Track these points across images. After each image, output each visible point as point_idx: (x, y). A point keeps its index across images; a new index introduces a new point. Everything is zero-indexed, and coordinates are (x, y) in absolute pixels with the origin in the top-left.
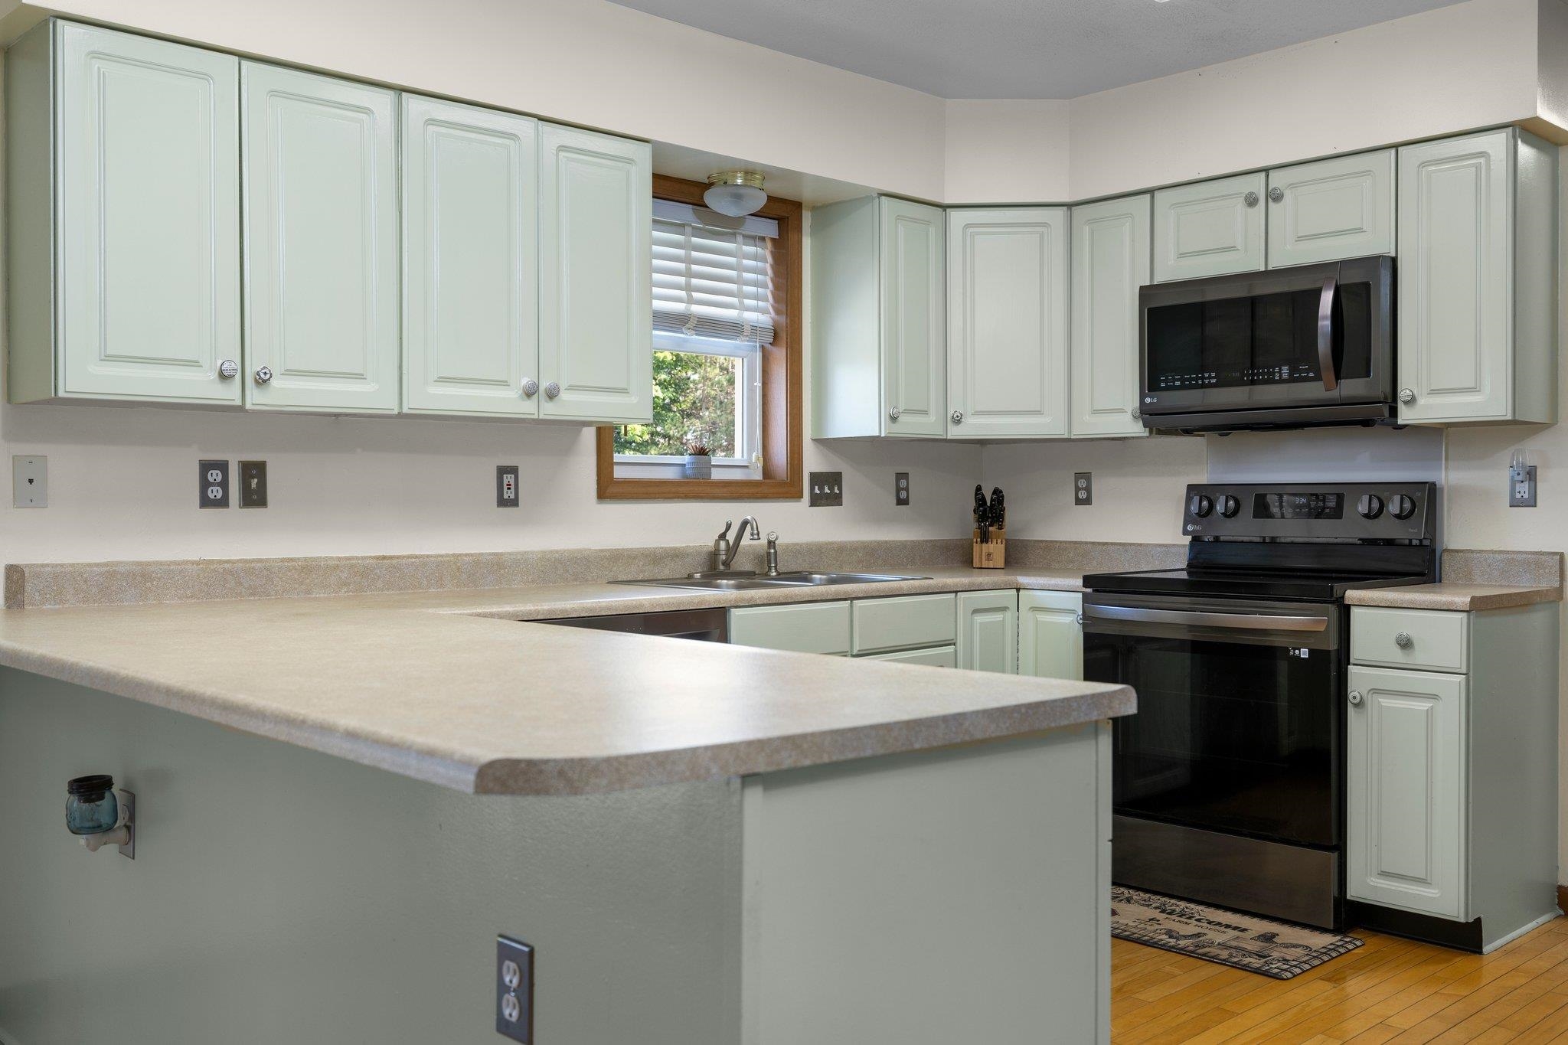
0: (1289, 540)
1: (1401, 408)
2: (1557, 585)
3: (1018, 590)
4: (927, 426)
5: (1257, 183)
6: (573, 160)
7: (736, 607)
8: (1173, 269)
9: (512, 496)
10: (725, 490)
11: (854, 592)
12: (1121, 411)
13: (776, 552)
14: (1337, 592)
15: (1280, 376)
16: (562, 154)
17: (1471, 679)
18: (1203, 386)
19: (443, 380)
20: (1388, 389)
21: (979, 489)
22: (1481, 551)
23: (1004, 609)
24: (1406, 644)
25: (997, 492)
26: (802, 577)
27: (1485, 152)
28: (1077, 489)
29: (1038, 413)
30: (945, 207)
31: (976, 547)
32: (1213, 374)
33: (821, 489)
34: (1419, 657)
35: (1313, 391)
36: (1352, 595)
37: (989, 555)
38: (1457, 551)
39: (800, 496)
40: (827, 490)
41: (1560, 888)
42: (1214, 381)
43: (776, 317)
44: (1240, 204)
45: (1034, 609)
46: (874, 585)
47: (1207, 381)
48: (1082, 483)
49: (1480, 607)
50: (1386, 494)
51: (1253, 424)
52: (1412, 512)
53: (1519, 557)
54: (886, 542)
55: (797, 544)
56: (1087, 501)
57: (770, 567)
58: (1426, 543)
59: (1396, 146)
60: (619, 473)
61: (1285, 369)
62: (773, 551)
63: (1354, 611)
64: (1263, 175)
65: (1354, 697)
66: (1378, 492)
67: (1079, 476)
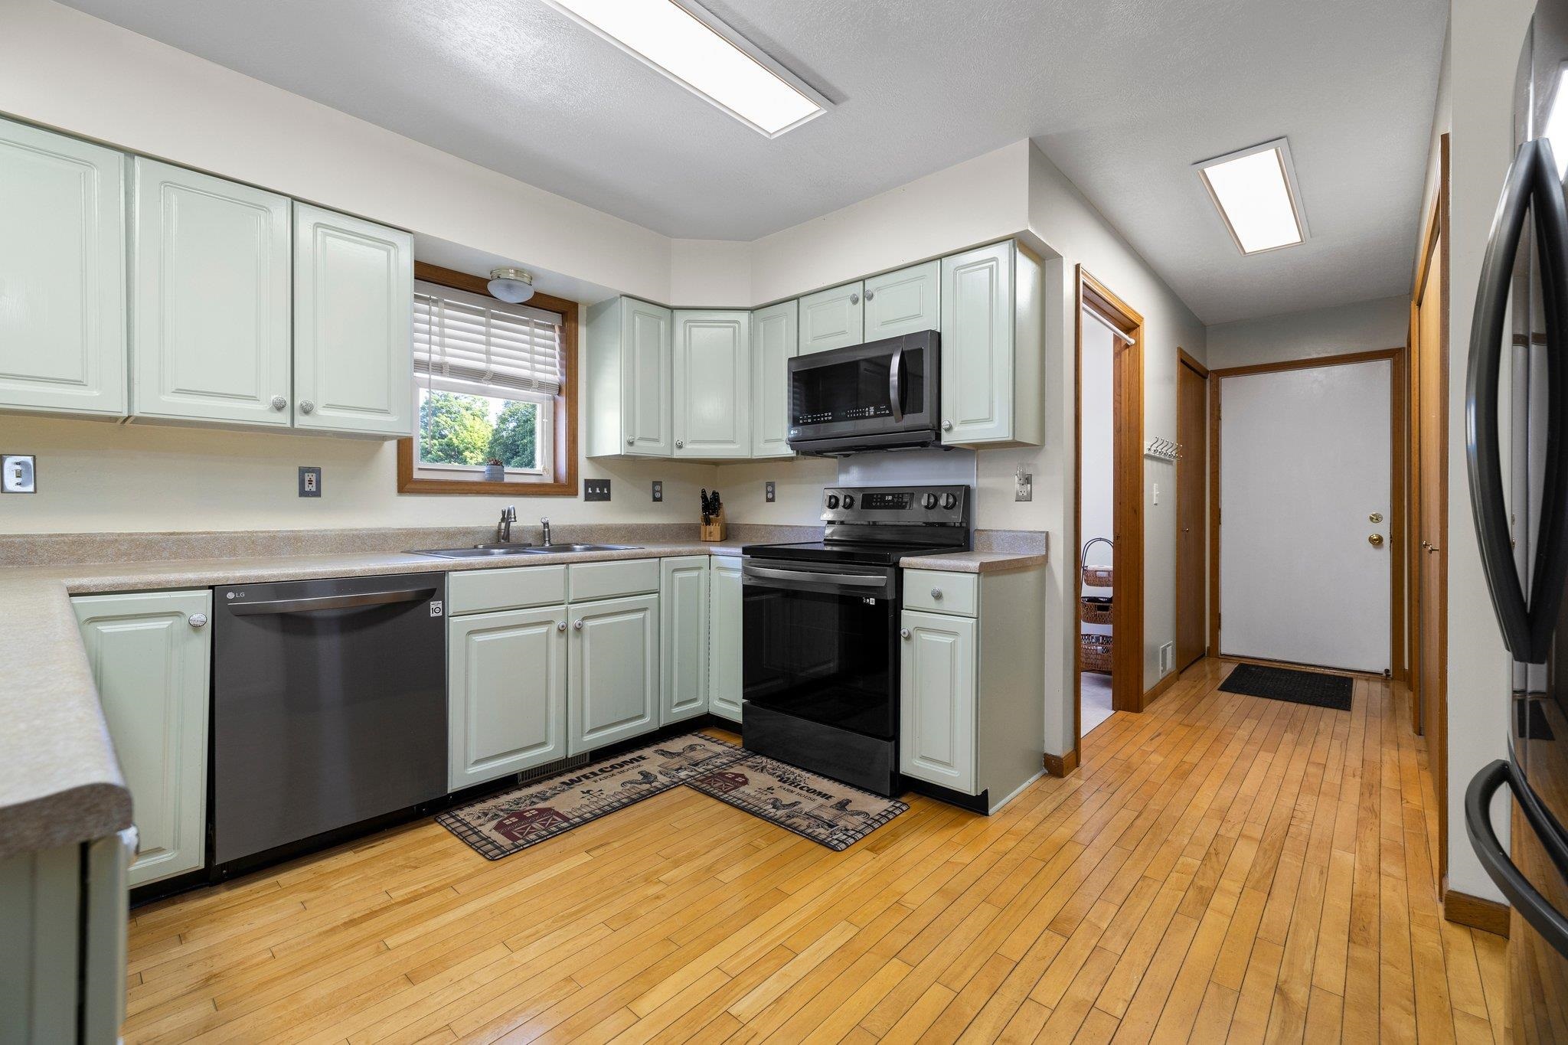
0: (884, 523)
1: (943, 433)
2: (1044, 553)
3: (710, 555)
4: (659, 449)
5: (857, 289)
6: (330, 235)
7: (454, 571)
8: (812, 346)
9: (314, 489)
10: (511, 489)
11: (570, 558)
12: (780, 440)
13: (549, 531)
14: (893, 558)
15: (869, 414)
16: (319, 230)
17: (980, 621)
18: (825, 421)
19: (179, 391)
20: (935, 422)
21: (704, 492)
22: (997, 531)
23: (699, 568)
24: (938, 596)
25: (714, 493)
26: (567, 548)
27: (995, 258)
28: (767, 492)
29: (733, 442)
30: (672, 309)
31: (703, 528)
32: (830, 414)
33: (594, 490)
34: (946, 605)
35: (890, 423)
36: (904, 561)
37: (711, 533)
38: (983, 530)
39: (575, 494)
40: (598, 491)
41: (1046, 754)
42: (831, 418)
43: (561, 377)
44: (849, 303)
45: (719, 568)
46: (613, 552)
47: (826, 418)
48: (770, 489)
49: (987, 570)
50: (939, 493)
51: (856, 446)
52: (954, 504)
53: (1020, 534)
54: (643, 525)
55: (573, 525)
56: (772, 500)
57: (545, 541)
58: (964, 525)
59: (940, 258)
60: (417, 475)
61: (872, 409)
62: (547, 530)
63: (906, 572)
64: (862, 283)
65: (904, 633)
66: (934, 491)
67: (769, 484)
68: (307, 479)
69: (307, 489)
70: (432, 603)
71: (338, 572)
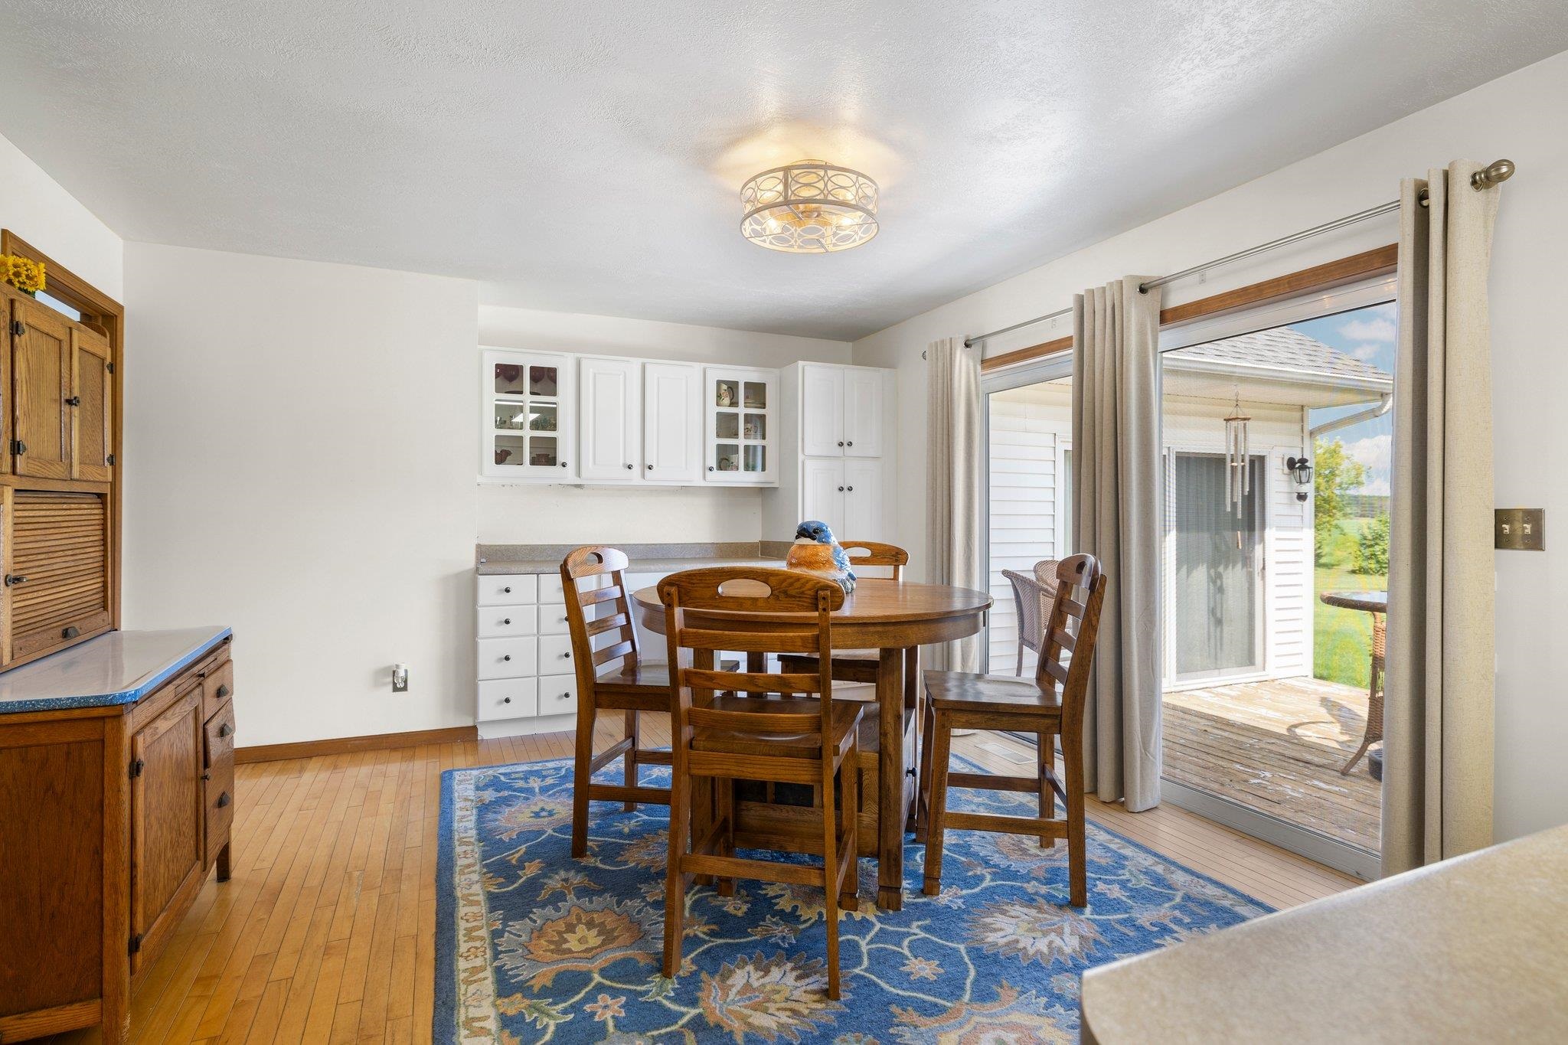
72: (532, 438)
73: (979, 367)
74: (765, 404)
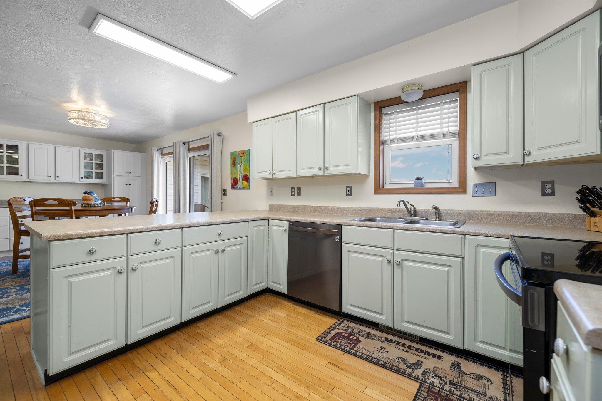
7: (344, 225)
9: (350, 193)
29: (578, 142)
31: (588, 219)
37: (596, 224)
43: (459, 127)
54: (528, 213)
68: (348, 190)
69: (348, 193)
70: (336, 236)
71: (312, 221)
72: (7, 167)
73: (161, 156)
74: (102, 160)
